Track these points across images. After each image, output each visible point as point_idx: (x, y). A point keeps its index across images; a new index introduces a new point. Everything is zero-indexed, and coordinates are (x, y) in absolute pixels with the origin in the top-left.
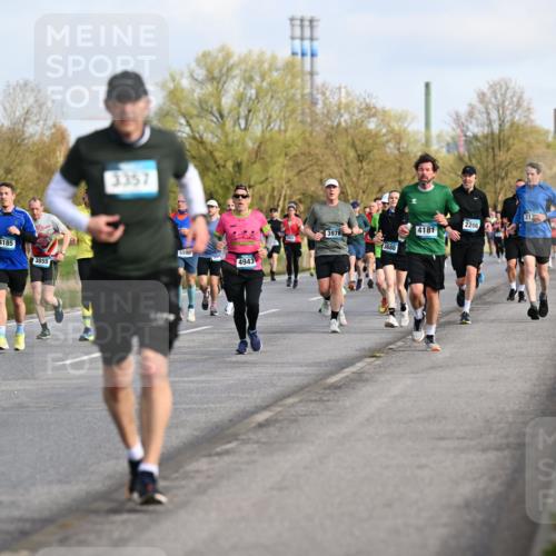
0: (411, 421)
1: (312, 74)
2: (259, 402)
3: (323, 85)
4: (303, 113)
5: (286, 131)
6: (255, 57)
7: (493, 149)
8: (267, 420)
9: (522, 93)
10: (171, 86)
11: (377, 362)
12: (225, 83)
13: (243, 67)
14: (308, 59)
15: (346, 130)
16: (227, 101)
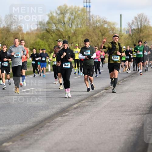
0: (116, 107)
1: (89, 12)
2: (75, 102)
3: (92, 15)
4: (87, 23)
5: (82, 28)
6: (73, 7)
7: (139, 32)
8: (77, 107)
9: (147, 17)
10: (51, 15)
11: (107, 91)
12: (65, 14)
13: (70, 10)
14: (88, 8)
15: (99, 27)
16: (66, 20)
